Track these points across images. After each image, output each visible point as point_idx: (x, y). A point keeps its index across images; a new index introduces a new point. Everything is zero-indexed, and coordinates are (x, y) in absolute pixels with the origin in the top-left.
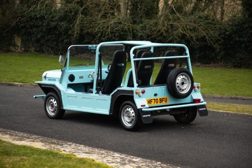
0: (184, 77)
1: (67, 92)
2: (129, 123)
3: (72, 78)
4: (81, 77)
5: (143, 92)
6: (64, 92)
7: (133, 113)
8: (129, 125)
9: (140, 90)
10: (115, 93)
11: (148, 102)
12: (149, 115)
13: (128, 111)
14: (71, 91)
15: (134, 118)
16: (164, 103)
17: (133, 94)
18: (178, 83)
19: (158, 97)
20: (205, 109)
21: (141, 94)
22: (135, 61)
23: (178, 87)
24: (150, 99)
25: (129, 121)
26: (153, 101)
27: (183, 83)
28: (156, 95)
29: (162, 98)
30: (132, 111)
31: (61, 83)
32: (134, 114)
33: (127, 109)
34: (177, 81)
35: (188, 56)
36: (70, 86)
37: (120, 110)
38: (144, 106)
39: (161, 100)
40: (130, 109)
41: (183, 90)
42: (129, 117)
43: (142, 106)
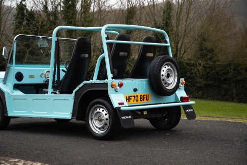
0: (169, 68)
1: (13, 94)
2: (100, 129)
3: (19, 76)
4: (32, 77)
5: (121, 85)
6: (9, 93)
7: (106, 115)
8: (100, 132)
9: (117, 82)
10: (80, 88)
11: (127, 99)
12: (130, 117)
13: (99, 112)
14: (19, 93)
15: (108, 121)
16: (145, 102)
17: (107, 87)
18: (163, 75)
19: (138, 93)
20: (192, 110)
21: (118, 88)
22: (108, 44)
23: (163, 80)
24: (129, 95)
25: (100, 126)
26: (133, 98)
27: (168, 76)
28: (135, 90)
29: (142, 95)
30: (105, 112)
31: (5, 84)
32: (107, 117)
33: (98, 110)
34: (162, 73)
35: (169, 44)
36: (16, 87)
37: (87, 112)
38: (123, 104)
39: (142, 98)
40: (101, 109)
41: (169, 85)
42: (101, 120)
43: (120, 104)
